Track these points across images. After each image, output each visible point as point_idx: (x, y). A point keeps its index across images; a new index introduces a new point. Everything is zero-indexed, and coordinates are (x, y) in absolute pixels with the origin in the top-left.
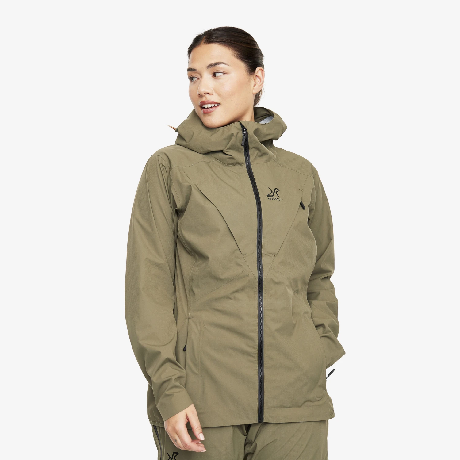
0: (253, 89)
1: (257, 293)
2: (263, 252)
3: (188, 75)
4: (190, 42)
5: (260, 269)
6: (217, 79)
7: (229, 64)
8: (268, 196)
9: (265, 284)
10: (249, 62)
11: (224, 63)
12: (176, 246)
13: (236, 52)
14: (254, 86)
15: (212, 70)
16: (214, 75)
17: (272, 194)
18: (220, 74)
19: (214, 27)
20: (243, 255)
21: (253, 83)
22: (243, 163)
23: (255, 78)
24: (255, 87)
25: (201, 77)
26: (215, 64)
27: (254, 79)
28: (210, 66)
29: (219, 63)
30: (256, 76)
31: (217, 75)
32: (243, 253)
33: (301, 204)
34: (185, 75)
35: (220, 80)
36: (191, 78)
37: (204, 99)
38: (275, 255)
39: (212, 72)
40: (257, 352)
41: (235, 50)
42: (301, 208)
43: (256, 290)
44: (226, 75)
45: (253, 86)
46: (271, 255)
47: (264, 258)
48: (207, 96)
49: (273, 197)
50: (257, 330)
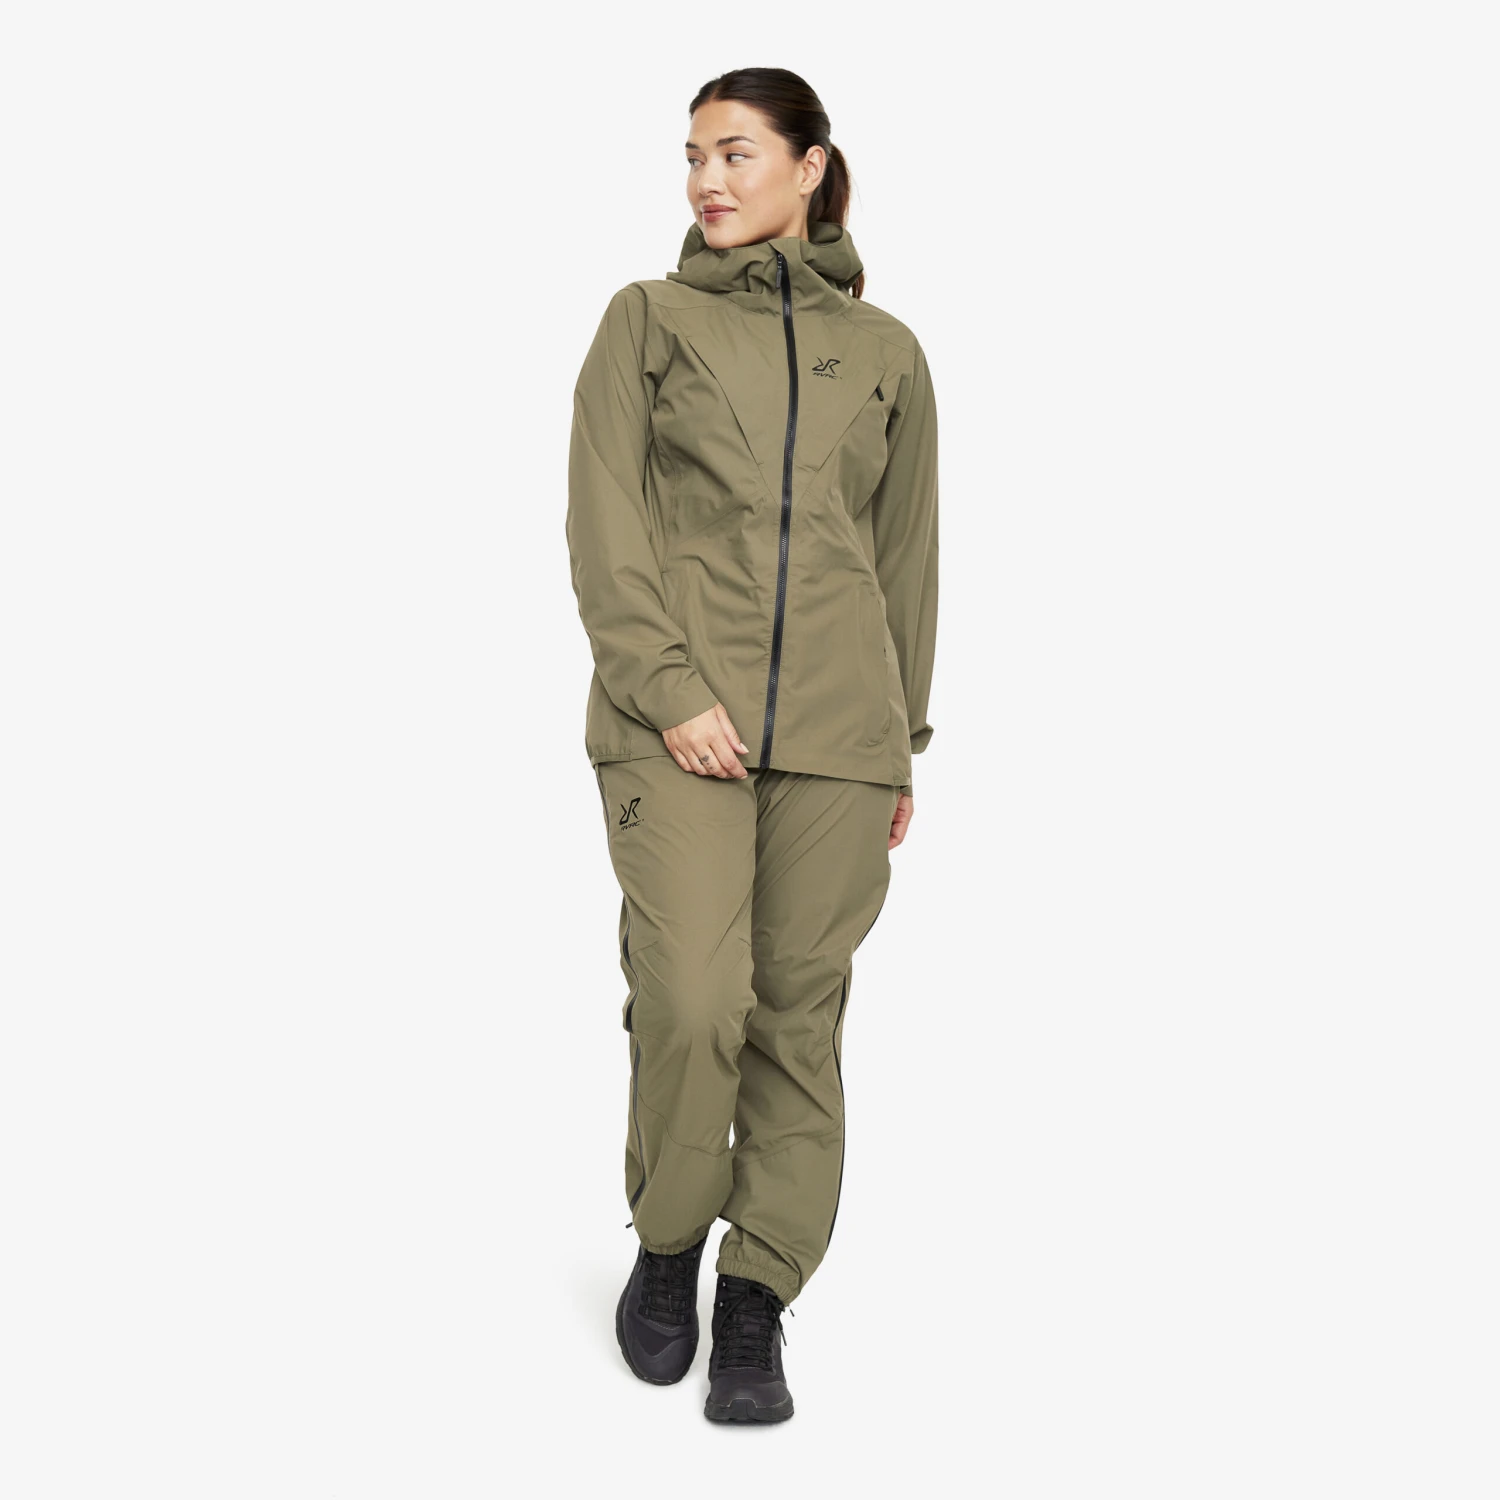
0: (802, 186)
1: (778, 533)
2: (795, 463)
3: (688, 154)
4: (695, 93)
5: (787, 492)
6: (733, 166)
7: (756, 140)
8: (815, 369)
9: (793, 519)
10: (795, 138)
11: (745, 139)
12: (648, 456)
13: (770, 118)
14: (804, 180)
15: (725, 148)
16: (729, 158)
17: (821, 368)
18: (740, 158)
19: (740, 67)
20: (758, 465)
21: (801, 174)
22: (777, 313)
23: (806, 166)
24: (805, 184)
25: (706, 160)
26: (731, 140)
27: (805, 169)
28: (722, 142)
29: (737, 138)
30: (809, 162)
31: (734, 158)
32: (758, 461)
33: (878, 391)
34: (683, 153)
35: (738, 170)
36: (691, 160)
37: (708, 202)
38: (817, 470)
39: (726, 152)
40: (771, 639)
41: (769, 114)
42: (876, 397)
43: (778, 528)
44: (748, 161)
45: (800, 180)
46: (809, 469)
47: (796, 475)
48: (715, 196)
49: (823, 373)
50: (774, 600)
